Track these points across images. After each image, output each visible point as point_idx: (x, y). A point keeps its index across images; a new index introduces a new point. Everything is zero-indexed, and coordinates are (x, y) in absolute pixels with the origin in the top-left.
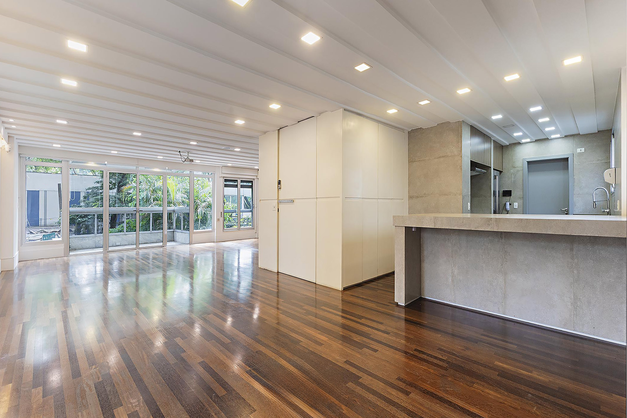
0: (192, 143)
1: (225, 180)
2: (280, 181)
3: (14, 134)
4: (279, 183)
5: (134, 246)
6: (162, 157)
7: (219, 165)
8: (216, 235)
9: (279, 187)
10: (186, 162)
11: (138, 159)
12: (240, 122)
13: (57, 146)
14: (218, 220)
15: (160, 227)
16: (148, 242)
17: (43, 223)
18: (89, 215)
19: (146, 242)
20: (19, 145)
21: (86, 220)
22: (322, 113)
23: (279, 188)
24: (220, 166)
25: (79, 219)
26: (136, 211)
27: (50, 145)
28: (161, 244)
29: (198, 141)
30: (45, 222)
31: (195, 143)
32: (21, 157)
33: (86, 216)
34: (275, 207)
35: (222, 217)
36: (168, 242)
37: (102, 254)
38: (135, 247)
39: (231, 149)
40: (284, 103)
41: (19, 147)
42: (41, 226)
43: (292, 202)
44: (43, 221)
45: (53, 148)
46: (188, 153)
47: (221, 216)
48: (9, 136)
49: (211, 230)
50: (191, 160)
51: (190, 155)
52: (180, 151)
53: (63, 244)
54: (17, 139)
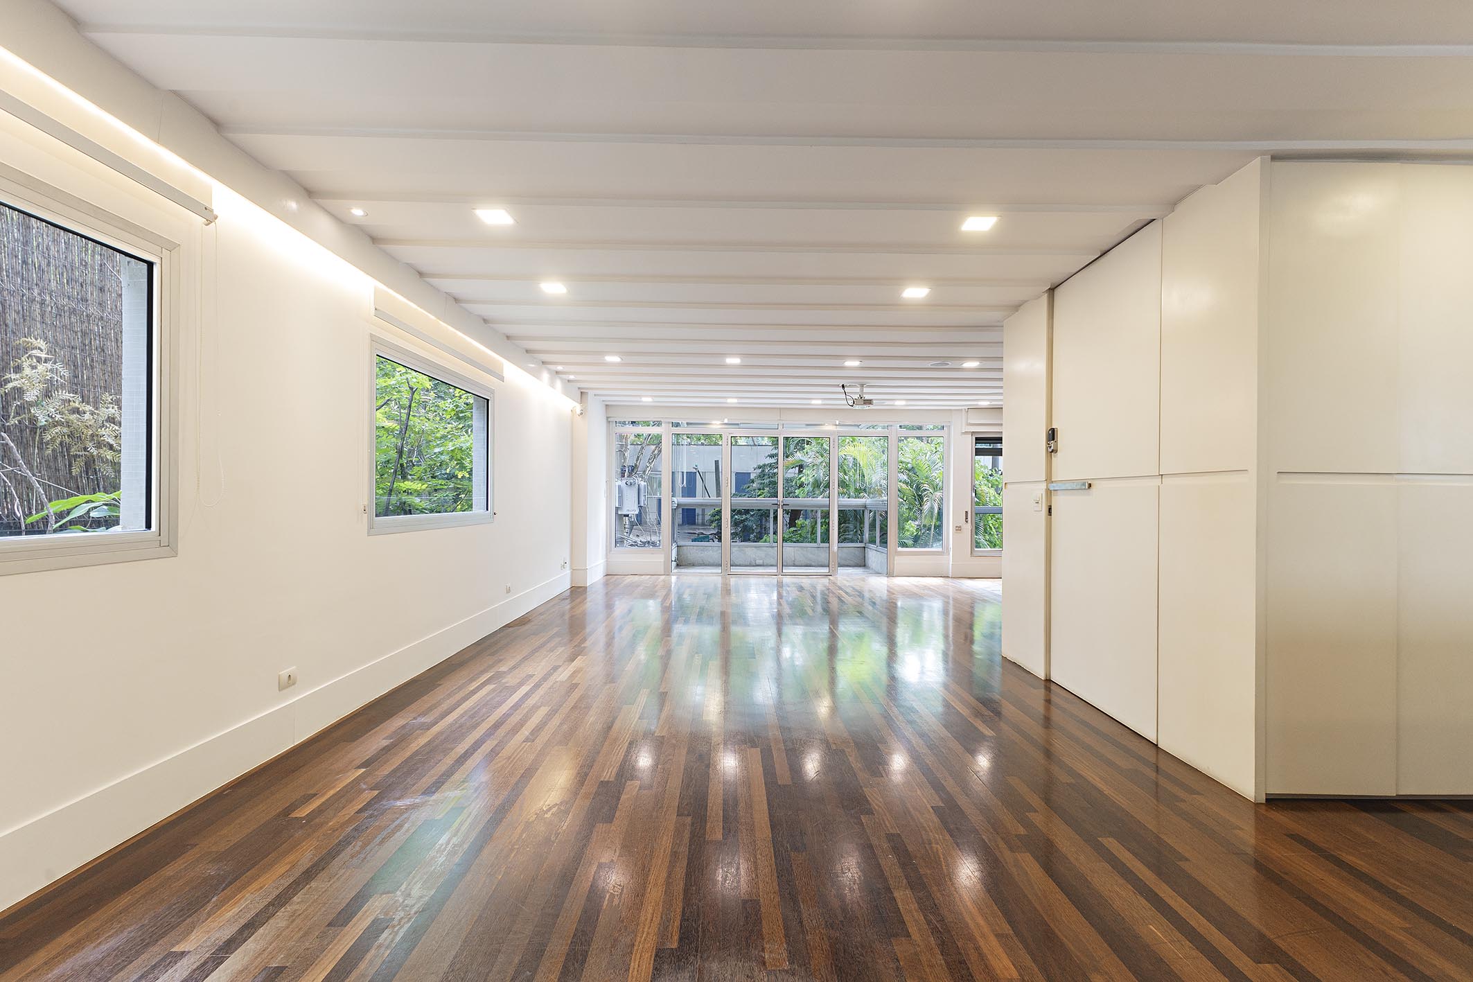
0: (849, 363)
1: (977, 439)
2: (1053, 430)
3: (587, 389)
4: (1052, 435)
6: (819, 402)
7: (960, 408)
8: (951, 563)
9: (1050, 447)
10: (856, 407)
12: (915, 293)
13: (647, 400)
14: (958, 529)
15: (847, 536)
16: (813, 564)
17: (700, 521)
18: (753, 510)
19: (809, 562)
20: (607, 405)
21: (747, 519)
22: (1181, 199)
23: (1052, 452)
24: (963, 408)
25: (736, 517)
27: (638, 399)
28: (825, 570)
29: (862, 357)
30: (703, 519)
31: (856, 363)
32: (609, 422)
33: (747, 512)
34: (1040, 502)
35: (969, 521)
36: (840, 566)
37: (721, 577)
39: (951, 364)
40: (1009, 204)
41: (606, 409)
42: (698, 525)
43: (1084, 487)
44: (700, 517)
45: (641, 404)
46: (862, 386)
47: (967, 522)
48: (581, 393)
49: (940, 549)
50: (867, 400)
51: (865, 390)
52: (843, 386)
53: (663, 555)
54: (595, 395)
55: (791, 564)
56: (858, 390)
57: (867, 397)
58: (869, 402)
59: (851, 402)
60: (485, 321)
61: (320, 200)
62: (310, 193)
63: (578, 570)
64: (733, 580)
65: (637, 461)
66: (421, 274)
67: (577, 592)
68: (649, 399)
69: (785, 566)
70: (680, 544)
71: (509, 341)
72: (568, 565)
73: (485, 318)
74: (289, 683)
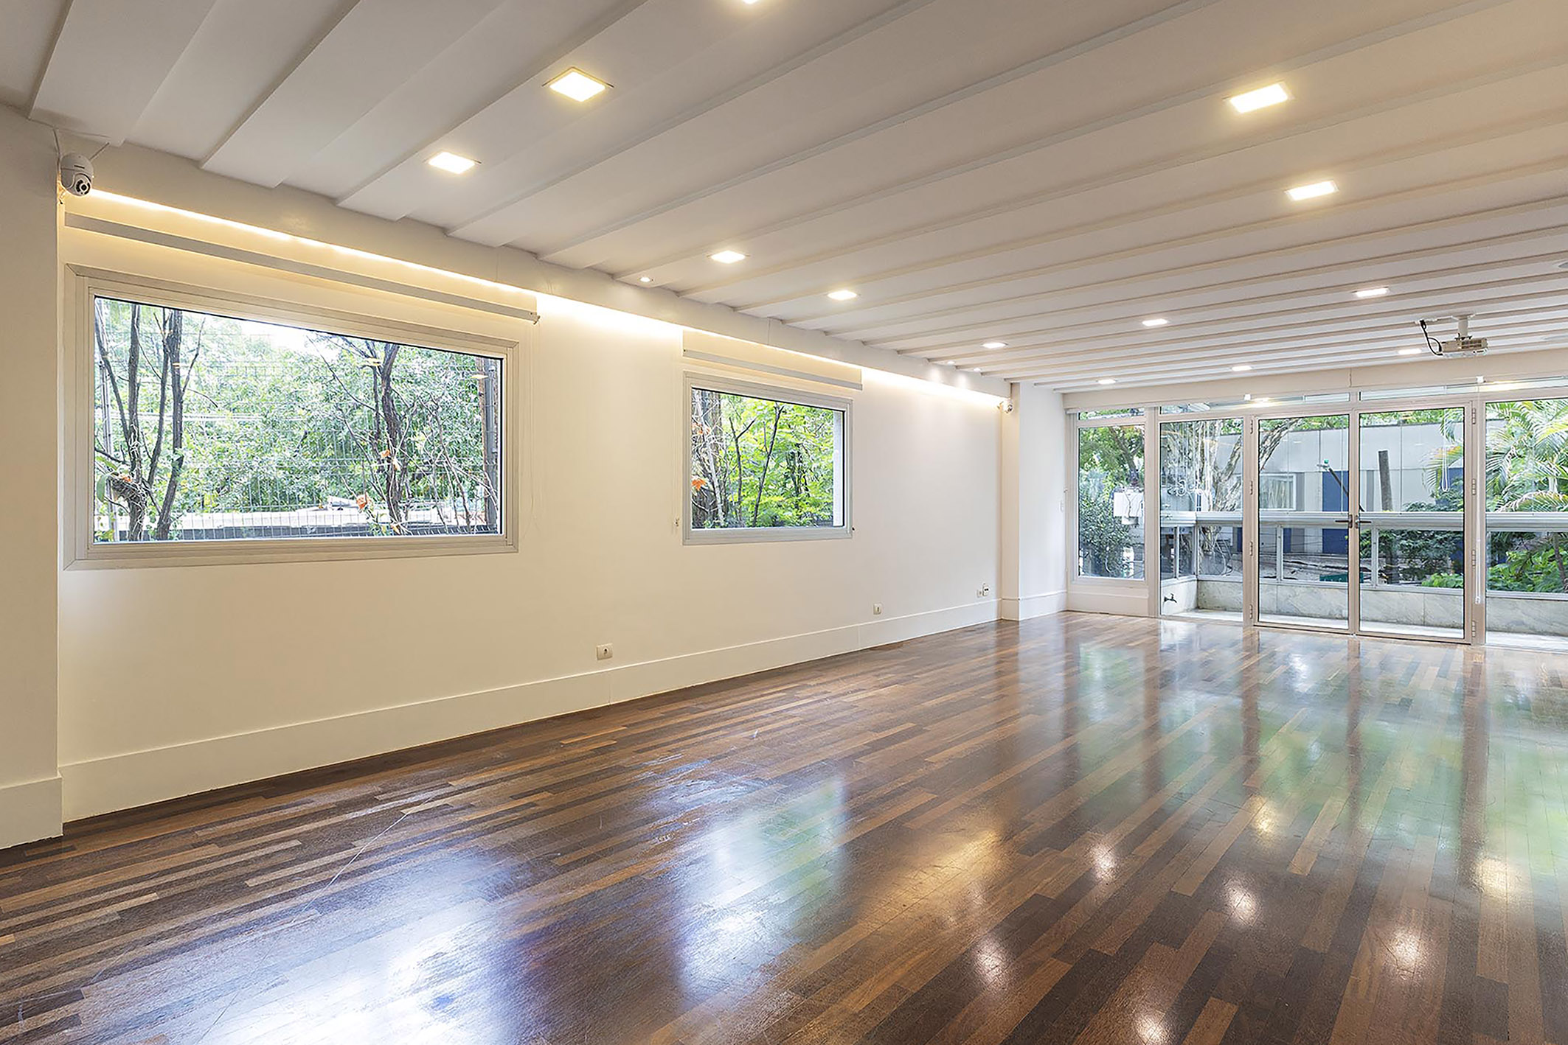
0: (1364, 294)
3: (1013, 379)
5: (1344, 625)
11: (1351, 369)
13: (1107, 382)
26: (1348, 521)
27: (1093, 382)
29: (1388, 281)
31: (1378, 292)
37: (1242, 628)
38: (1347, 628)
41: (1061, 396)
46: (1464, 317)
48: (1007, 385)
50: (1475, 342)
51: (1471, 324)
52: (1423, 323)
53: (1147, 590)
54: (1035, 384)
55: (1417, 620)
56: (1455, 326)
57: (1475, 336)
58: (1478, 344)
59: (1436, 349)
60: (826, 333)
61: (623, 278)
62: (612, 276)
63: (1007, 599)
64: (1264, 635)
65: (1232, 458)
66: (734, 308)
67: (1006, 627)
68: (1111, 381)
69: (1364, 620)
70: (1200, 577)
71: (865, 347)
72: (992, 591)
73: (826, 330)
74: (606, 655)
